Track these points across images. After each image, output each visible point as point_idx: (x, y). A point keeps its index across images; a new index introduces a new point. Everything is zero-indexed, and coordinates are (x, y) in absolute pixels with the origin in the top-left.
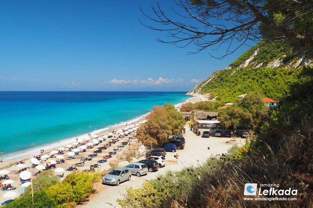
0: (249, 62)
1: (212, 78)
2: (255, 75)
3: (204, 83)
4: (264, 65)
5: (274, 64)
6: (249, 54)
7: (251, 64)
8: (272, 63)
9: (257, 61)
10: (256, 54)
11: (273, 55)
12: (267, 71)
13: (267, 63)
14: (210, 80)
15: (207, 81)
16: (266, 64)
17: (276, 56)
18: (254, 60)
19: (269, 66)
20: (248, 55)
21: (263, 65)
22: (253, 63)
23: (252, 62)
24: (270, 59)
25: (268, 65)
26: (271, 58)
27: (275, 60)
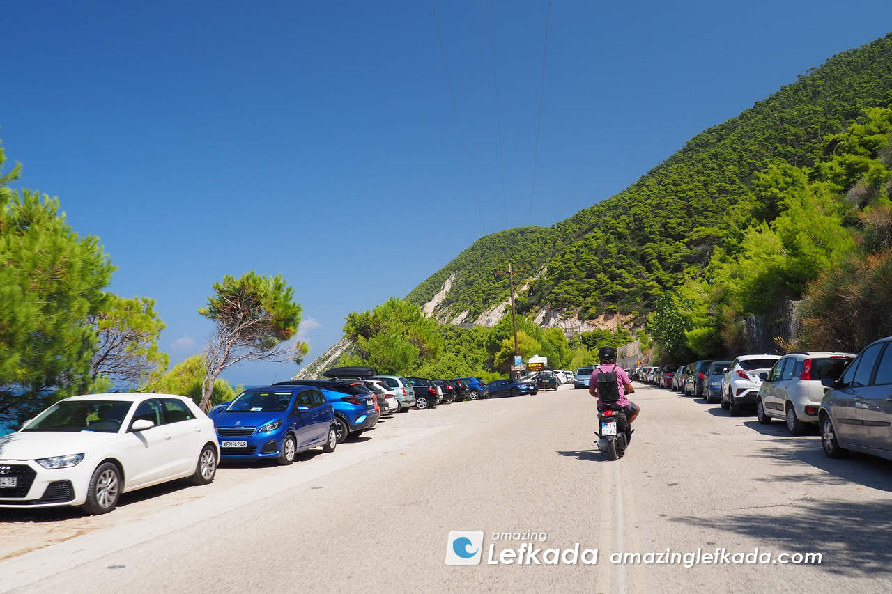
0: (435, 310)
1: (344, 348)
2: (458, 344)
3: (324, 360)
4: (471, 316)
5: (493, 317)
6: (431, 287)
7: (440, 313)
8: (488, 312)
9: (452, 305)
10: (448, 287)
11: (489, 294)
12: (482, 337)
13: (475, 313)
14: (339, 352)
15: (330, 356)
16: (474, 315)
17: (495, 298)
18: (447, 303)
19: (481, 320)
20: (429, 291)
21: (468, 317)
22: (445, 311)
23: (441, 308)
24: (482, 305)
25: (479, 318)
26: (485, 302)
27: (493, 307)
